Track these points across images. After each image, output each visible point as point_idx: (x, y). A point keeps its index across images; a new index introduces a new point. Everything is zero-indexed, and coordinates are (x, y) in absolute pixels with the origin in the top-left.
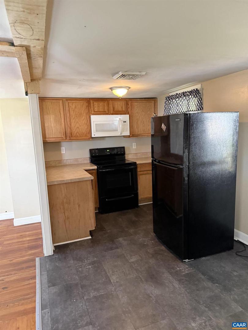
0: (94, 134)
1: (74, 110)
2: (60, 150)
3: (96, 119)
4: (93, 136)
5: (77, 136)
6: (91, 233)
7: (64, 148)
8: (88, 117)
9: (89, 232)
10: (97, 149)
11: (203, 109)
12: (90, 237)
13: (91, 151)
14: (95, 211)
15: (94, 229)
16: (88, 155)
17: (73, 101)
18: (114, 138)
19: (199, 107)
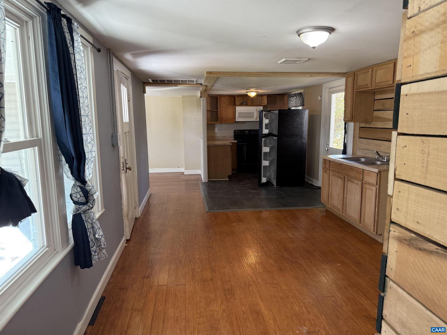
0: (238, 119)
1: (225, 103)
2: (214, 129)
3: (240, 109)
4: (236, 121)
5: (226, 120)
6: (229, 177)
7: (217, 128)
8: (234, 108)
9: (228, 176)
10: (239, 130)
11: (304, 105)
12: (228, 179)
13: (235, 131)
14: (232, 171)
15: (231, 174)
16: (232, 134)
17: (224, 97)
18: (249, 122)
19: (301, 104)
